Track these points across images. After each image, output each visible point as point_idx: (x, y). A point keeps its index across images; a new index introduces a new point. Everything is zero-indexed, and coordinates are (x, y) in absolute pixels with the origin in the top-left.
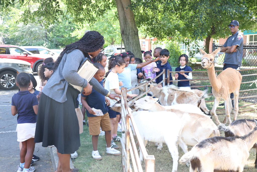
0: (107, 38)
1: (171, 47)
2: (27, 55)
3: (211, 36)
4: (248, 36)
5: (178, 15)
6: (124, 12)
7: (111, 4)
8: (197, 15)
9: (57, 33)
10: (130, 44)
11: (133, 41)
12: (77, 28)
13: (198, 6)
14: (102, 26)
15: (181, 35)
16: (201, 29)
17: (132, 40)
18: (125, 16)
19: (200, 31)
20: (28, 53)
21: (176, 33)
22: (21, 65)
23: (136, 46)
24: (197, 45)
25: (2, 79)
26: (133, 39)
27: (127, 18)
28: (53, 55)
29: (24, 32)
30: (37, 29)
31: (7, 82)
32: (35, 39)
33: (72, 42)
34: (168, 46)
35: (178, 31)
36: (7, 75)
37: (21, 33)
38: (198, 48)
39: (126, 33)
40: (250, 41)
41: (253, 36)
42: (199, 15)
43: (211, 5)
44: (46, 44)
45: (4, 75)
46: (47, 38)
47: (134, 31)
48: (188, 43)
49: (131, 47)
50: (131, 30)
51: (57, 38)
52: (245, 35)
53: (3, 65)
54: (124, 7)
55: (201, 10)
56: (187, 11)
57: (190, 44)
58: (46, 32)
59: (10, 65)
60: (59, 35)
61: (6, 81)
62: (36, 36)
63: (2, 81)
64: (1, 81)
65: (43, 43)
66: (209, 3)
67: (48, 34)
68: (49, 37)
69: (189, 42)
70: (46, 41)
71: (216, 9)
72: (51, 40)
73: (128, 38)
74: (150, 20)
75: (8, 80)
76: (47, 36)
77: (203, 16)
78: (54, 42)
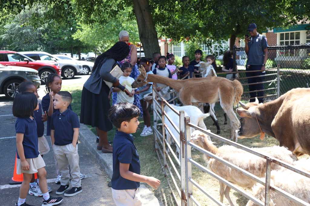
0: (116, 39)
1: (191, 49)
2: (28, 62)
3: (236, 35)
4: (278, 34)
5: (197, 14)
6: (142, 15)
7: (125, 4)
8: (218, 16)
9: (54, 34)
10: (149, 47)
11: (153, 44)
12: (79, 29)
13: (218, 7)
14: (109, 26)
15: (202, 36)
16: (223, 31)
17: (151, 44)
18: (144, 19)
19: (221, 32)
20: (29, 60)
21: (197, 33)
22: (29, 73)
23: (155, 49)
24: (220, 47)
25: (9, 88)
26: (152, 42)
27: (146, 21)
28: (57, 61)
29: (12, 34)
30: (29, 30)
31: (15, 92)
32: (26, 43)
33: (72, 46)
34: (188, 48)
35: (199, 32)
36: (14, 84)
37: (10, 35)
38: (222, 49)
39: (144, 36)
40: (281, 40)
41: (284, 34)
42: (220, 16)
43: (232, 6)
44: (41, 48)
45: (11, 84)
46: (41, 41)
47: (154, 34)
48: (210, 45)
49: (151, 50)
50: (150, 34)
51: (54, 41)
52: (276, 33)
53: (9, 73)
54: (142, 10)
55: (222, 12)
56: (207, 10)
57: (212, 45)
58: (40, 33)
59: (17, 73)
60: (56, 37)
61: (14, 90)
62: (28, 39)
63: (9, 91)
64: (7, 91)
65: (38, 47)
66: (229, 3)
67: (42, 35)
68: (44, 40)
69: (211, 43)
70: (40, 45)
71: (237, 10)
72: (46, 43)
73: (148, 41)
74: (167, 20)
75: (16, 89)
76: (41, 39)
77: (223, 18)
78: (51, 46)
